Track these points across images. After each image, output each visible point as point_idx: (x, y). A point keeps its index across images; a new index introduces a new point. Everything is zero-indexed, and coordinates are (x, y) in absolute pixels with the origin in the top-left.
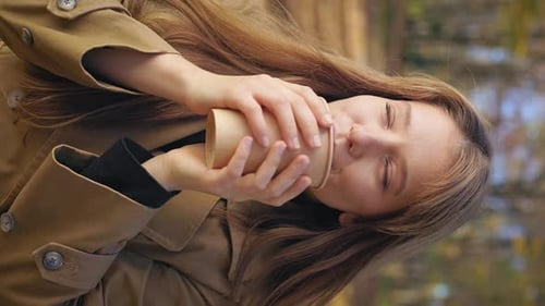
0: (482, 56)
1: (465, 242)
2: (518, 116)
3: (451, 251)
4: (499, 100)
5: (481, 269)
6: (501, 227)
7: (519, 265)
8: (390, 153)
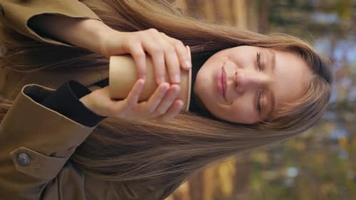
0: (322, 18)
1: (308, 141)
2: (345, 58)
3: (300, 146)
4: (333, 48)
5: (319, 159)
6: (332, 131)
7: (344, 156)
8: (262, 88)
